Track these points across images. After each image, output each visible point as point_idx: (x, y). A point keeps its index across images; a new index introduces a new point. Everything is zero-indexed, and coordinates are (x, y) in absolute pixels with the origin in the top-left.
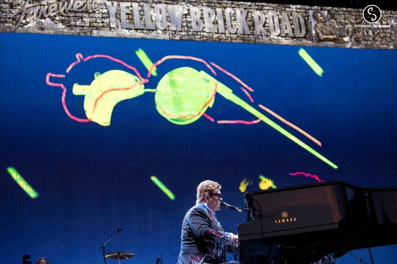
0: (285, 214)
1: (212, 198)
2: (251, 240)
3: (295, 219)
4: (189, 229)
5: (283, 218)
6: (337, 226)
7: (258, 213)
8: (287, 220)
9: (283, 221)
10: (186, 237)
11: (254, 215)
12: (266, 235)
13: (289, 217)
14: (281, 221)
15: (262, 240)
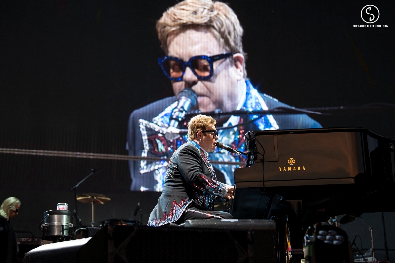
0: (292, 161)
1: (205, 135)
2: (249, 188)
3: (304, 168)
4: (177, 169)
5: (290, 166)
6: (352, 181)
7: (259, 157)
8: (294, 169)
9: (290, 169)
10: (171, 178)
11: (255, 159)
12: (267, 184)
13: (296, 165)
14: (287, 169)
15: (262, 189)
